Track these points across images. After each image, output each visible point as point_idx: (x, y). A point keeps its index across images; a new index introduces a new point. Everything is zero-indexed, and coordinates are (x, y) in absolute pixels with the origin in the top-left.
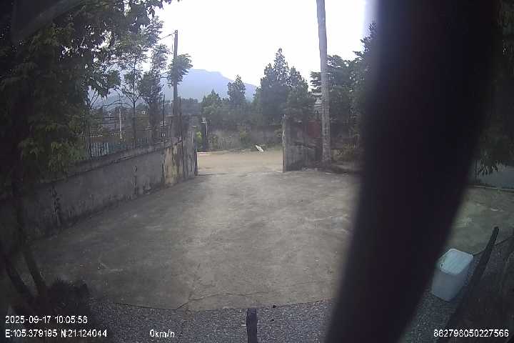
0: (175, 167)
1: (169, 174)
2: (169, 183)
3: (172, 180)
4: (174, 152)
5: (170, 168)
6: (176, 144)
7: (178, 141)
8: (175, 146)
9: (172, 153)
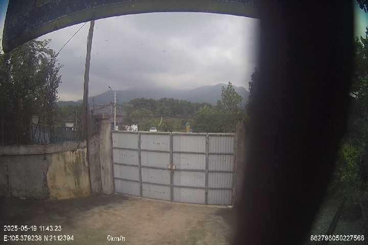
6: (74, 150)
7: (78, 147)
8: (71, 153)
9: (65, 161)
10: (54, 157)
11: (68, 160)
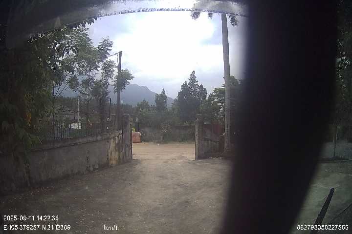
0: (117, 153)
1: (113, 157)
2: (112, 164)
3: (114, 162)
4: (116, 142)
5: (113, 153)
6: (118, 136)
10: (112, 141)
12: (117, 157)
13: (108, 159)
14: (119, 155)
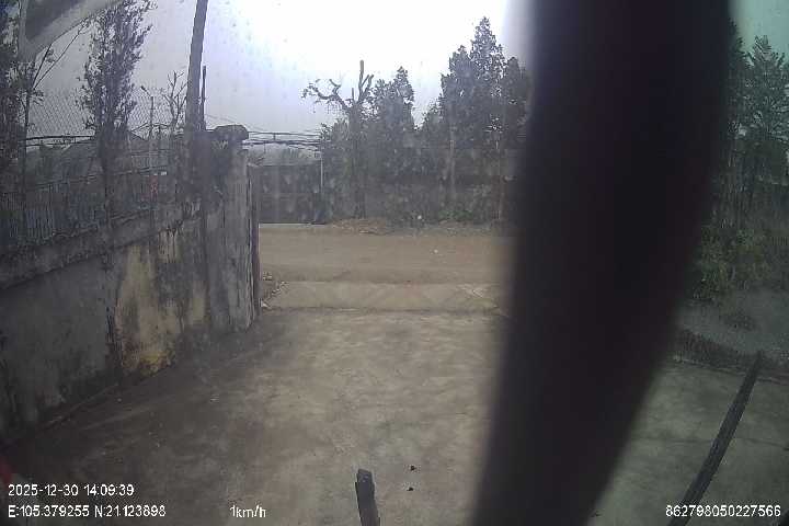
0: (171, 307)
1: (144, 334)
2: (144, 365)
3: (154, 354)
4: (169, 252)
5: (146, 315)
6: (176, 226)
7: (186, 216)
8: (171, 234)
9: (157, 260)
10: (134, 255)
11: (165, 258)
12: (173, 324)
13: (114, 348)
14: (182, 314)
